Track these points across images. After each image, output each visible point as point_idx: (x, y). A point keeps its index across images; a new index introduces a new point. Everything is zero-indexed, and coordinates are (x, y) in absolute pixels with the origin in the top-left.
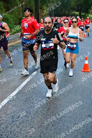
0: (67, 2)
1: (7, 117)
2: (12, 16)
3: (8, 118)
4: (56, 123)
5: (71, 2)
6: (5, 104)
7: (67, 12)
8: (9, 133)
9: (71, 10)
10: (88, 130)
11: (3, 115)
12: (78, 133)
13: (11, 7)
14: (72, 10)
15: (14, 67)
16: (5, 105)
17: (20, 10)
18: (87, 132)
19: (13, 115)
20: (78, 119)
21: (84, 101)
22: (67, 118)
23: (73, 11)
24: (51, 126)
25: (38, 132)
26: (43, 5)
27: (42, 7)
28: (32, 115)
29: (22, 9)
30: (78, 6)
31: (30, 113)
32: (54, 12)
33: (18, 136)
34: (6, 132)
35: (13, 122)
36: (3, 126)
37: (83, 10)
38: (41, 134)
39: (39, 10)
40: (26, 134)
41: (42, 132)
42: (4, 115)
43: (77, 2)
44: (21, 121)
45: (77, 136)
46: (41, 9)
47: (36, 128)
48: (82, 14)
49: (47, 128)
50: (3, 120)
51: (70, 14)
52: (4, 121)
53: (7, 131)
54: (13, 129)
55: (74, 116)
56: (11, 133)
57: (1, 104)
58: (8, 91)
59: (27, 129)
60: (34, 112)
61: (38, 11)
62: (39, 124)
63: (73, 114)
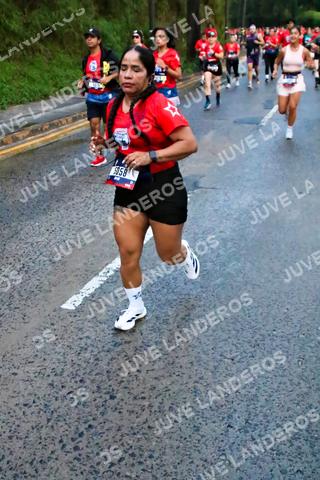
1: (97, 329)
2: (118, 27)
3: (102, 333)
4: (244, 355)
6: (92, 291)
7: (287, 13)
8: (105, 378)
9: (301, 7)
12: (310, 388)
16: (92, 295)
17: (143, 8)
20: (313, 345)
22: (278, 341)
23: (309, 9)
24: (230, 361)
25: (190, 377)
28: (171, 327)
29: (147, 5)
31: (166, 322)
33: (130, 386)
34: (94, 373)
35: (115, 345)
36: (88, 355)
38: (199, 385)
40: (154, 382)
41: (202, 378)
42: (90, 325)
44: (140, 343)
45: (307, 394)
47: (184, 366)
49: (215, 367)
50: (88, 337)
52: (89, 342)
53: (97, 371)
54: (115, 366)
55: (301, 336)
56: (108, 377)
57: (82, 290)
58: (101, 255)
59: (156, 367)
60: (178, 318)
62: (194, 354)
63: (298, 328)
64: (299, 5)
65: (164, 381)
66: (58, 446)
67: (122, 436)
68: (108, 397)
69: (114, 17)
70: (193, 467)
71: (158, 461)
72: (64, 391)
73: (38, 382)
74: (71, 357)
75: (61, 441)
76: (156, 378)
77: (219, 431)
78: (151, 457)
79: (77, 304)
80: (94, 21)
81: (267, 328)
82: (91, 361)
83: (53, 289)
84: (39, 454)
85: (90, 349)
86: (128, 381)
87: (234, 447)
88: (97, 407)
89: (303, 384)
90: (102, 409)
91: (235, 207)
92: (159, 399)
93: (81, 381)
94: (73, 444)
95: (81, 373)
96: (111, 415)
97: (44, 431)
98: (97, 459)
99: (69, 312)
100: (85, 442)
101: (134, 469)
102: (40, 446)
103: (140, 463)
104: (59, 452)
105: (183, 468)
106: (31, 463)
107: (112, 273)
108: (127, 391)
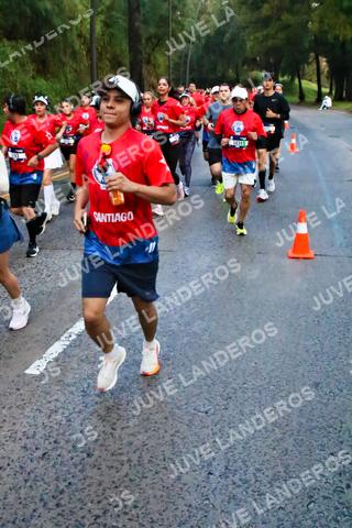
0: (232, 41)
1: (65, 391)
3: (72, 396)
4: (218, 407)
5: (244, 41)
6: (55, 355)
7: (231, 73)
9: (245, 67)
10: (314, 424)
11: (53, 387)
12: (284, 433)
13: (54, 56)
14: (249, 66)
15: (73, 247)
16: (56, 360)
17: (83, 67)
18: (311, 430)
19: (86, 385)
21: (298, 344)
22: (250, 393)
24: (204, 414)
25: (166, 432)
26: (153, 50)
27: (152, 58)
30: (267, 54)
32: (190, 73)
33: (107, 443)
34: (67, 434)
36: (59, 417)
37: (282, 65)
38: (176, 438)
39: (144, 66)
40: (132, 439)
41: (177, 432)
42: (57, 388)
43: (262, 42)
44: (111, 403)
45: (281, 439)
46: (148, 62)
47: (159, 421)
48: (281, 79)
49: (190, 421)
50: (57, 400)
51: (242, 78)
55: (272, 387)
57: (45, 355)
58: (61, 319)
59: (131, 424)
61: (141, 70)
62: (168, 410)
63: (267, 380)
64: (243, 65)
65: (140, 437)
66: (40, 505)
67: (104, 490)
68: (85, 455)
69: (53, 77)
70: (178, 513)
71: (143, 510)
72: (39, 453)
73: (11, 445)
74: (41, 419)
75: (41, 500)
76: (132, 435)
77: (200, 479)
78: (135, 507)
79: (42, 369)
80: (32, 81)
81: (238, 382)
82: (64, 422)
83: (13, 355)
84: (20, 513)
85: (61, 411)
86: (105, 440)
87: (217, 492)
88: (75, 465)
89: (277, 430)
90: (80, 467)
91: (194, 268)
92: (138, 453)
93: (55, 442)
94: (55, 502)
95: (54, 434)
96: (90, 472)
97: (23, 491)
98: (81, 513)
99: (34, 377)
100: (67, 499)
101: (120, 520)
102: (21, 506)
103: (126, 513)
104: (41, 510)
105: (169, 514)
106: (14, 523)
107: (74, 337)
108: (103, 448)
